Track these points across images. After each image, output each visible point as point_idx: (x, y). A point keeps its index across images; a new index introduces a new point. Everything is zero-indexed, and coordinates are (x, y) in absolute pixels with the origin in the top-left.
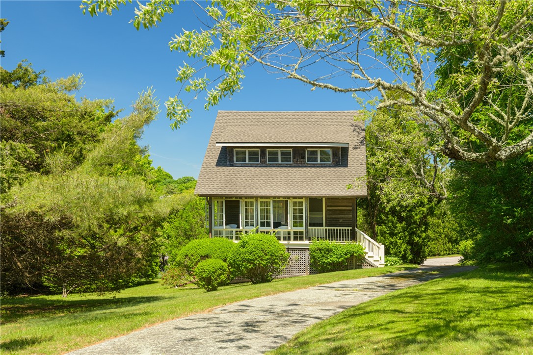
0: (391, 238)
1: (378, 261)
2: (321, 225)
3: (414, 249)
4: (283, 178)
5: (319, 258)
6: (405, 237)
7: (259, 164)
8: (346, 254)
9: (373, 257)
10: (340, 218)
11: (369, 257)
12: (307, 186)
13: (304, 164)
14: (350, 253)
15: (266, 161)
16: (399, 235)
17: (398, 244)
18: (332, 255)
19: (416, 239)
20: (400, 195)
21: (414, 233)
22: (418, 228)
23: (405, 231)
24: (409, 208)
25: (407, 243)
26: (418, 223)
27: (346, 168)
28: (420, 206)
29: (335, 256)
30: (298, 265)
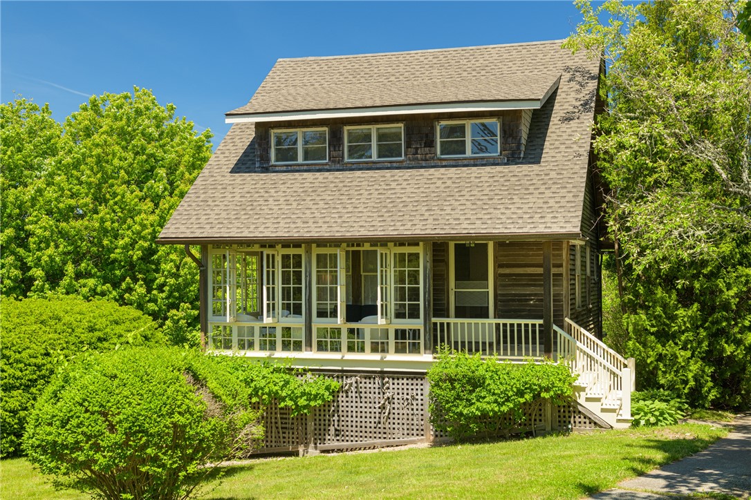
0: (659, 346)
1: (613, 411)
2: (482, 313)
3: (722, 374)
4: (375, 195)
5: (447, 402)
6: (700, 343)
7: (326, 164)
8: (520, 393)
9: (598, 400)
10: (530, 295)
11: (588, 400)
12: (427, 214)
13: (433, 159)
14: (532, 390)
15: (343, 157)
16: (683, 338)
17: (680, 360)
18: (482, 395)
19: (729, 349)
20: (676, 233)
21: (722, 333)
22: (734, 319)
23: (697, 327)
24: (709, 268)
25: (703, 359)
26: (734, 307)
27: (535, 167)
28: (741, 264)
29: (490, 398)
30: (405, 417)
